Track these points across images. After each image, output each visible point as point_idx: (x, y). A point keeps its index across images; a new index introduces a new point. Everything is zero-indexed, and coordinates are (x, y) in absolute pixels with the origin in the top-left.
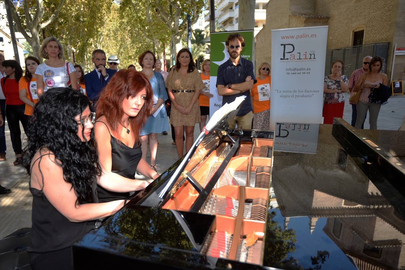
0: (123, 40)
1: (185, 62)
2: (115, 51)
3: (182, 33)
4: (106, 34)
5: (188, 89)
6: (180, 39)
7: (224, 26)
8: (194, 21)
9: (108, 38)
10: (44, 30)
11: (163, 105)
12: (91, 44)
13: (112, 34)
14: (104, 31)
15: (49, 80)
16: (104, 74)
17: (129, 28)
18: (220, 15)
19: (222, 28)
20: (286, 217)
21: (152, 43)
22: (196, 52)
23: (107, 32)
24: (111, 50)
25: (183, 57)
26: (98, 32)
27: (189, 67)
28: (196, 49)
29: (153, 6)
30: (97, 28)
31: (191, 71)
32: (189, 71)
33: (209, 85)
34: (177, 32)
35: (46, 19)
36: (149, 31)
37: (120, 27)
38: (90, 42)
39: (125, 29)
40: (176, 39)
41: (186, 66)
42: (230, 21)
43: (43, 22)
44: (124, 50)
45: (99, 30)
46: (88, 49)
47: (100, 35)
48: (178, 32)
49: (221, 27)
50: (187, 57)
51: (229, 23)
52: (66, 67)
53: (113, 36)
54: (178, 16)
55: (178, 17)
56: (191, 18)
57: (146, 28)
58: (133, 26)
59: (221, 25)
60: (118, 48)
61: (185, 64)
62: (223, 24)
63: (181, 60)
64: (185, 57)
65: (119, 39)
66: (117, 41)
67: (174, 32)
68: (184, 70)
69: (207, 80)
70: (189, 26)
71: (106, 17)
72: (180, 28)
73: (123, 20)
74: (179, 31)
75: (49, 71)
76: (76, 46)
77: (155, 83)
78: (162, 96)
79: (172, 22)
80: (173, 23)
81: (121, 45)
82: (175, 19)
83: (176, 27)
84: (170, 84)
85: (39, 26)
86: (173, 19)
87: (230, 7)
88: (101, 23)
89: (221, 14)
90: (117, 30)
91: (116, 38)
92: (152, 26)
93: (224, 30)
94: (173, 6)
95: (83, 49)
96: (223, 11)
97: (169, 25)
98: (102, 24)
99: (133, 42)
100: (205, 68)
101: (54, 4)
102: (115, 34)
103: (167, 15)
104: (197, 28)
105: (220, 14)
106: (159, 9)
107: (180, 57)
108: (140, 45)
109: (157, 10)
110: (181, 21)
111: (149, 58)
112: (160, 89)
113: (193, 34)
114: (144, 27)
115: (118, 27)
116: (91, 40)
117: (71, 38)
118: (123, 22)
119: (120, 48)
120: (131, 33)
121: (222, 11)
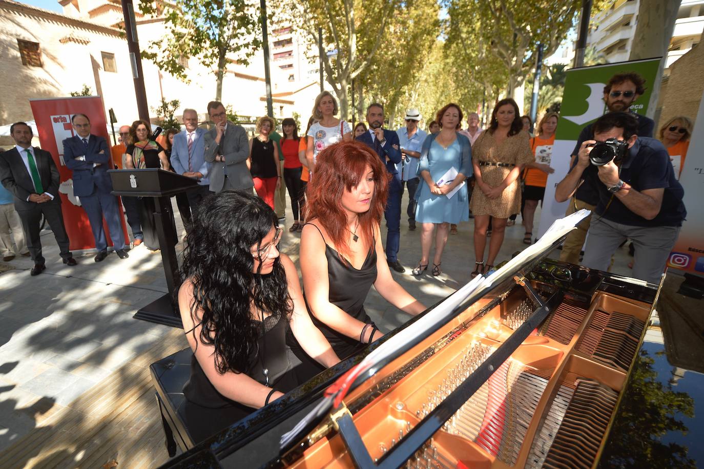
0: (445, 86)
1: (505, 119)
2: (433, 100)
3: (527, 72)
4: (424, 79)
5: (503, 161)
6: (522, 80)
7: (608, 54)
8: (550, 51)
9: (426, 84)
10: (354, 81)
11: (464, 183)
12: (404, 93)
13: (433, 78)
14: (421, 75)
15: (319, 143)
16: (380, 138)
17: (454, 70)
18: (602, 39)
19: (602, 59)
20: (678, 368)
21: (482, 88)
22: (549, 98)
23: (425, 77)
24: (428, 99)
25: (503, 112)
26: (414, 77)
27: (512, 127)
28: (549, 94)
29: (488, 38)
30: (414, 73)
31: (514, 132)
32: (510, 134)
33: (548, 155)
34: (519, 71)
35: (357, 68)
36: (479, 72)
37: (443, 69)
38: (404, 90)
39: (449, 71)
40: (516, 80)
41: (506, 126)
42: (621, 45)
43: (354, 71)
44: (446, 98)
45: (416, 75)
46: (400, 99)
47: (416, 82)
48: (521, 72)
49: (601, 57)
50: (510, 112)
51: (617, 48)
52: (340, 127)
53: (433, 82)
54: (524, 46)
55: (524, 49)
56: (545, 49)
57: (476, 68)
58: (460, 67)
59: (601, 54)
60: (438, 95)
61: (504, 124)
62: (605, 51)
63: (500, 117)
64: (506, 113)
65: (441, 84)
66: (437, 88)
67: (515, 71)
68: (502, 133)
69: (545, 146)
70: (539, 60)
71: (427, 59)
72: (525, 65)
73: (448, 61)
74: (523, 69)
75: (321, 132)
76: (387, 95)
77: (457, 151)
78: (463, 170)
79: (513, 57)
80: (515, 59)
81: (443, 91)
82: (520, 53)
83: (519, 63)
84: (476, 152)
85: (349, 77)
86: (515, 53)
87: (625, 22)
88: (419, 67)
89: (605, 37)
90: (439, 73)
91: (436, 83)
92: (484, 65)
93: (606, 61)
94: (519, 35)
95: (394, 98)
96: (610, 32)
97: (508, 63)
98: (421, 68)
99: (458, 87)
100: (544, 128)
101: (368, 51)
102: (436, 78)
103: (507, 49)
104: (557, 63)
105: (602, 37)
106: (496, 41)
107: (498, 112)
108: (466, 91)
109: (492, 43)
110: (529, 54)
111: (452, 113)
112: (462, 160)
113: (548, 71)
114: (473, 67)
115: (441, 70)
116: (406, 87)
117: (382, 87)
118: (448, 63)
119: (441, 95)
120: (457, 76)
121: (607, 31)
